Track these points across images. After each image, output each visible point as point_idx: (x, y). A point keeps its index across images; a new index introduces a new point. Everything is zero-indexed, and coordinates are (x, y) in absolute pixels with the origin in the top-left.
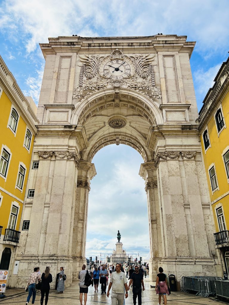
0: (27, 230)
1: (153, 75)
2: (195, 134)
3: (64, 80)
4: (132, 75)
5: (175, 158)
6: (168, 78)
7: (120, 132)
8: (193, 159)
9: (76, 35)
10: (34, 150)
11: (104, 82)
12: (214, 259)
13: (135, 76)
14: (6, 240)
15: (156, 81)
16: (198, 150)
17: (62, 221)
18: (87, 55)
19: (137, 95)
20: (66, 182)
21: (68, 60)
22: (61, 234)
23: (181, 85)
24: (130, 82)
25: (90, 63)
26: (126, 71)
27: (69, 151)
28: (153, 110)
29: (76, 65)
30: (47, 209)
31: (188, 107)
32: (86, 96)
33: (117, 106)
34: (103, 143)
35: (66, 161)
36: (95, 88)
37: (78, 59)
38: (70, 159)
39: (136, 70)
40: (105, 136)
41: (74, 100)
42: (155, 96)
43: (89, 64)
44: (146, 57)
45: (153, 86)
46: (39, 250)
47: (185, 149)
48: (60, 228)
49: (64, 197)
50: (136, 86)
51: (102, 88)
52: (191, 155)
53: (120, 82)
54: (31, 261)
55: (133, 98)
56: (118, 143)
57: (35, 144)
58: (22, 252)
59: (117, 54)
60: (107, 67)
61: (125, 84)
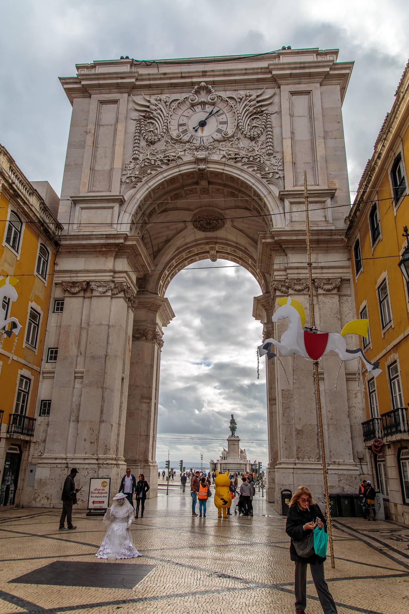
0: (48, 415)
1: (270, 133)
2: (342, 245)
3: (106, 148)
4: (230, 133)
5: (302, 290)
6: (297, 137)
7: (217, 238)
8: (335, 291)
9: (127, 58)
10: (55, 279)
11: (178, 150)
12: (361, 465)
13: (236, 134)
14: (11, 432)
15: (275, 145)
16: (345, 275)
17: (104, 401)
18: (147, 98)
19: (239, 172)
20: (110, 335)
21: (113, 106)
22: (103, 421)
23: (321, 151)
24: (226, 149)
25: (152, 113)
26: (220, 127)
27: (115, 279)
28: (267, 200)
29: (126, 118)
30: (80, 380)
31: (331, 194)
32: (146, 178)
33: (205, 191)
34: (186, 259)
35: (109, 298)
36: (161, 160)
37: (131, 105)
38: (117, 294)
39: (237, 125)
40: (188, 246)
41: (123, 187)
42: (271, 174)
43: (151, 115)
44: (258, 96)
45: (269, 155)
46: (68, 448)
47: (322, 273)
48: (102, 412)
49: (107, 360)
50: (237, 156)
51: (174, 162)
52: (332, 284)
53: (208, 149)
54: (55, 465)
55: (232, 177)
56: (213, 258)
57: (57, 268)
58: (40, 452)
59: (203, 93)
60: (183, 120)
61: (218, 152)
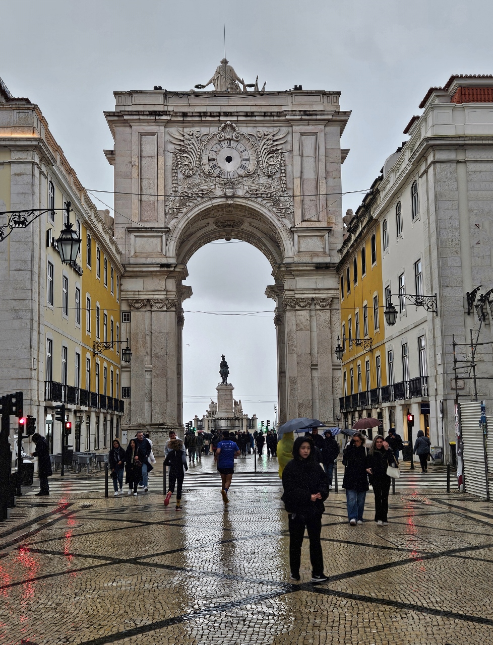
0: (129, 397)
1: (284, 171)
3: (149, 179)
4: (252, 171)
5: (305, 306)
6: (306, 176)
8: (328, 307)
9: (160, 88)
10: (121, 297)
11: (210, 184)
13: (256, 172)
15: (288, 183)
16: (335, 294)
17: (168, 387)
18: (181, 131)
19: (259, 207)
20: (168, 339)
21: (152, 140)
23: (322, 190)
24: (248, 184)
25: (186, 147)
26: (244, 162)
27: (167, 297)
28: (281, 232)
29: (164, 151)
30: (149, 373)
31: (329, 230)
32: (185, 210)
33: (229, 211)
34: (204, 242)
35: (165, 311)
37: (167, 137)
38: (170, 308)
39: (258, 162)
40: (206, 234)
41: (167, 217)
42: (284, 209)
43: (186, 150)
44: (273, 136)
45: (283, 191)
46: (146, 418)
47: (320, 294)
49: (167, 358)
51: (207, 195)
52: (326, 301)
56: (228, 239)
59: (228, 130)
60: (213, 155)
61: (242, 188)
